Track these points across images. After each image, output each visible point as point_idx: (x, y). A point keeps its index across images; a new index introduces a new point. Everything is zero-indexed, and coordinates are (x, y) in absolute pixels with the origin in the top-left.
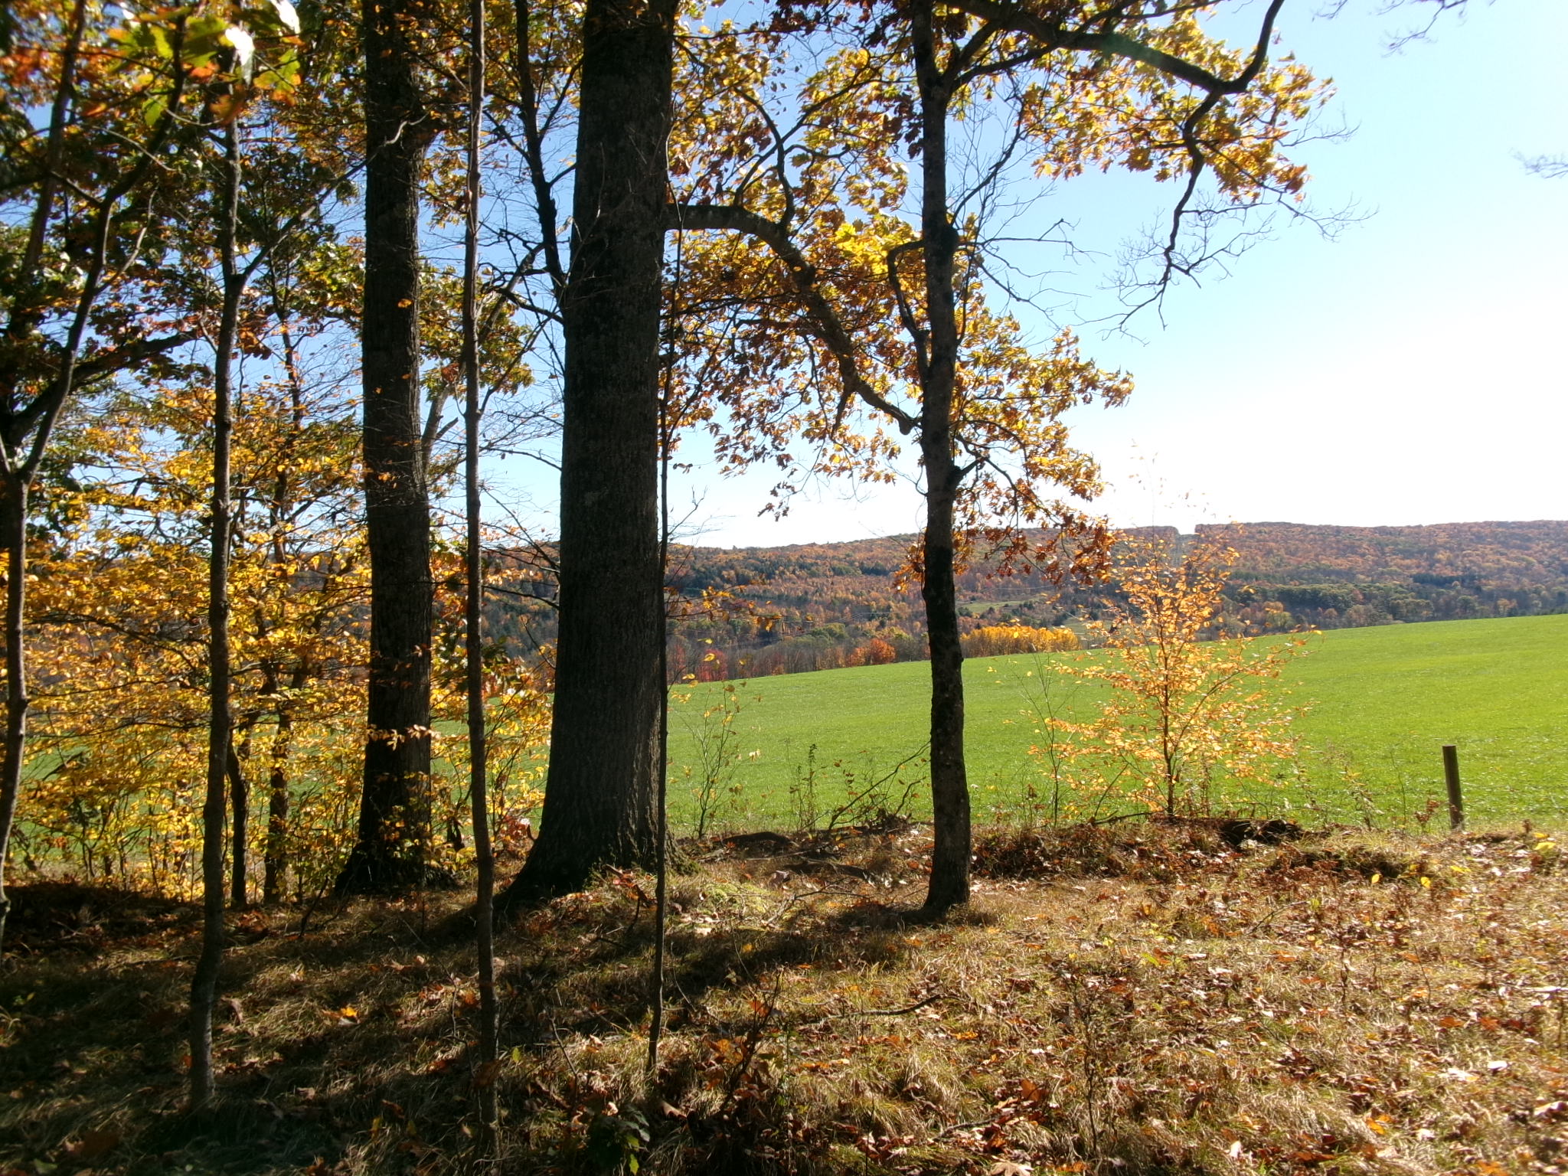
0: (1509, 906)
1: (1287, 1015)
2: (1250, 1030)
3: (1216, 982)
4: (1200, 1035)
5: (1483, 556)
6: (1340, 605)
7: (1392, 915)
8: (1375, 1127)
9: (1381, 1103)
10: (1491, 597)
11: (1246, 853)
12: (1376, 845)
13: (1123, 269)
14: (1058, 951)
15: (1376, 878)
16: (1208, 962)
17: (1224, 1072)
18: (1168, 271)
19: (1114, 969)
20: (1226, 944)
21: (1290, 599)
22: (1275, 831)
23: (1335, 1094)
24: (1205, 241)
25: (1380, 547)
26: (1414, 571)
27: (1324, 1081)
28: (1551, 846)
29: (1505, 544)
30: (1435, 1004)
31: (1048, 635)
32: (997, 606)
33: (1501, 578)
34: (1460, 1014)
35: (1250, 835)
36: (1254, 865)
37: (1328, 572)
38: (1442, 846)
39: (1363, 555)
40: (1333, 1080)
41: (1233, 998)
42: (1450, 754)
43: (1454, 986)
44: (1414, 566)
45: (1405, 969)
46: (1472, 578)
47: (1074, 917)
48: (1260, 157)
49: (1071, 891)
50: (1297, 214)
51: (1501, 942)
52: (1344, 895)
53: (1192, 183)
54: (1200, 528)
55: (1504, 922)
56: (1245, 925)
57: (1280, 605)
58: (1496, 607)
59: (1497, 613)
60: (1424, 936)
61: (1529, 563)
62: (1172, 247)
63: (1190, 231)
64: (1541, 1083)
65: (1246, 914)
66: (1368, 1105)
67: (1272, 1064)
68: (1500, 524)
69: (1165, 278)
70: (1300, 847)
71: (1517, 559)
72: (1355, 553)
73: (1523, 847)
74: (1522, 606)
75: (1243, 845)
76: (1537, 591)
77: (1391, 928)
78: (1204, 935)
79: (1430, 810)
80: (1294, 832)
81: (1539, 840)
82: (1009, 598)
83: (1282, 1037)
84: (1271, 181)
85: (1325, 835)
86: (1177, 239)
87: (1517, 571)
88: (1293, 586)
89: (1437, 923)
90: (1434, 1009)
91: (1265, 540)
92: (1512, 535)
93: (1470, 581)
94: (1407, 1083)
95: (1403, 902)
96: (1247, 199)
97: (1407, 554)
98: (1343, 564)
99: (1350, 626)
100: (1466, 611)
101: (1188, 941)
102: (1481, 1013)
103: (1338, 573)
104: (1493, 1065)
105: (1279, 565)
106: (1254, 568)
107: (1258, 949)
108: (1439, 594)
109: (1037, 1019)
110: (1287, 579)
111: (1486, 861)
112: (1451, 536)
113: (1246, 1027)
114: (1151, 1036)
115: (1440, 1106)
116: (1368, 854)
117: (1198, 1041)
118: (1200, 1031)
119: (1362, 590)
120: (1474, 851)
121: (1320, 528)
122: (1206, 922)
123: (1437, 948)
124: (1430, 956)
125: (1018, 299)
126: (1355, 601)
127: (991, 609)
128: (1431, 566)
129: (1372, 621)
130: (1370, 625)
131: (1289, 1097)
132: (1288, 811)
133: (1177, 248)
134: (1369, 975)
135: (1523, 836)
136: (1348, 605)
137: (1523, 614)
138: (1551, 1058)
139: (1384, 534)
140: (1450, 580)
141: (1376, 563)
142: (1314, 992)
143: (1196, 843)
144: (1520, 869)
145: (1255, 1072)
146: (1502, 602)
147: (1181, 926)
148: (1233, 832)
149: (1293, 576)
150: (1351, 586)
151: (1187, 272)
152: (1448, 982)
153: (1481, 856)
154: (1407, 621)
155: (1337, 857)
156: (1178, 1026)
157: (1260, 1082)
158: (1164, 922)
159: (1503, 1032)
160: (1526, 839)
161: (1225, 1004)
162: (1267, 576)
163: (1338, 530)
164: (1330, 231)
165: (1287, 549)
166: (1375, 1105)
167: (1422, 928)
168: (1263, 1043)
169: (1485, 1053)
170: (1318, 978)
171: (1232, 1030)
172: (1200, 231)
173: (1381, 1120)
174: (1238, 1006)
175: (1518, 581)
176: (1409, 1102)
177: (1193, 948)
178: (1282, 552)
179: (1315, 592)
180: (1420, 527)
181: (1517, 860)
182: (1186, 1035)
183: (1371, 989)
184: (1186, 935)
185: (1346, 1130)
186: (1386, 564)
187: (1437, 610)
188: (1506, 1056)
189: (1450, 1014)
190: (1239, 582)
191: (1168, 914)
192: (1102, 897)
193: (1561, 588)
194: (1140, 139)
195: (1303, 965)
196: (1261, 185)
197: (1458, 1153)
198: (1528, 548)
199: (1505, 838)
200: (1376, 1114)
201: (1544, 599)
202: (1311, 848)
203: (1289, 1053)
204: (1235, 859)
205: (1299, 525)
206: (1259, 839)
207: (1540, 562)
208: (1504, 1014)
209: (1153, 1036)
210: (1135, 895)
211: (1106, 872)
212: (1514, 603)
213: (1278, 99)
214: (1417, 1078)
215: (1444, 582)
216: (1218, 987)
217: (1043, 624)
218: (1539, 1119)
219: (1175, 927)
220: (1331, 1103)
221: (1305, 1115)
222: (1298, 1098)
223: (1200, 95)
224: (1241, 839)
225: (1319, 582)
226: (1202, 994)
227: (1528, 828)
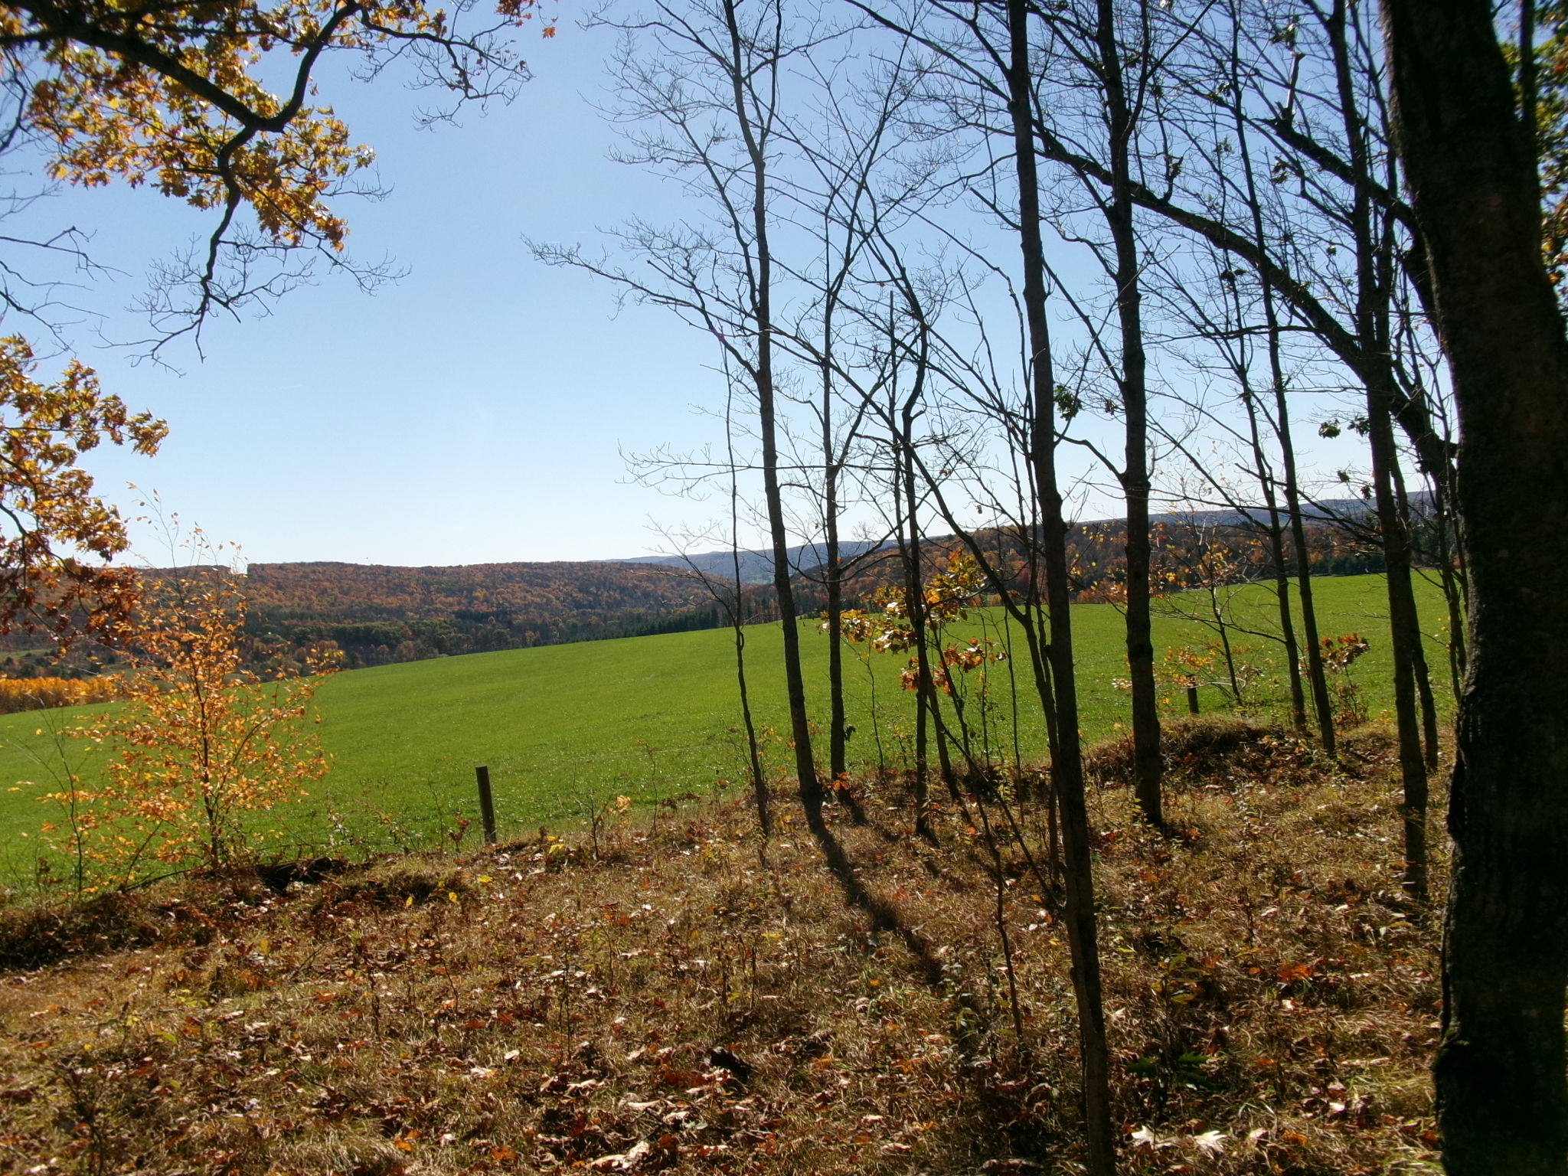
0: (528, 907)
1: (324, 1056)
2: (287, 1079)
3: (252, 1038)
4: (232, 1100)
5: (513, 593)
6: (391, 641)
7: (427, 935)
8: (403, 1145)
9: (410, 1121)
10: (520, 630)
11: (292, 896)
12: (416, 867)
13: (155, 294)
14: (71, 1045)
15: (409, 901)
16: (245, 1019)
17: (256, 1133)
18: (205, 301)
19: (137, 1051)
20: (264, 996)
21: (345, 638)
22: (319, 869)
23: (367, 1125)
24: (245, 275)
25: (426, 585)
26: (456, 608)
27: (358, 1114)
28: (561, 846)
29: (530, 583)
30: (462, 1011)
31: (82, 688)
32: (17, 656)
33: (527, 613)
34: (483, 1015)
35: (297, 878)
36: (300, 907)
37: (379, 611)
38: (474, 860)
39: (411, 594)
40: (366, 1111)
41: (271, 1050)
42: (482, 774)
43: (479, 990)
44: (455, 603)
45: (436, 983)
46: (505, 613)
47: (95, 1001)
48: (302, 201)
49: (96, 971)
50: (336, 262)
51: (519, 940)
52: (386, 922)
53: (229, 214)
54: (252, 568)
55: (523, 922)
56: (288, 971)
57: (334, 643)
58: (524, 638)
59: (525, 645)
60: (454, 949)
61: (549, 599)
62: (210, 276)
63: (229, 263)
64: (545, 1061)
65: (289, 959)
66: (399, 1125)
67: (307, 1109)
68: (525, 565)
69: (203, 309)
70: (341, 882)
71: (539, 596)
72: (405, 592)
73: (540, 851)
74: (544, 637)
75: (289, 889)
76: (556, 624)
77: (426, 947)
78: (242, 991)
79: (463, 829)
80: (339, 867)
81: (551, 843)
82: (33, 646)
83: (320, 1077)
84: (311, 227)
85: (367, 866)
86: (215, 269)
87: (539, 606)
88: (347, 625)
89: (467, 934)
90: (461, 1016)
91: (319, 580)
92: (536, 575)
93: (503, 615)
94: (434, 1094)
95: (436, 921)
96: (288, 241)
97: (450, 592)
98: (393, 602)
99: (401, 661)
100: (498, 643)
101: (226, 1001)
102: (500, 1010)
103: (389, 611)
104: (508, 1056)
105: (332, 605)
106: (309, 608)
107: (296, 995)
108: (477, 629)
109: (39, 1132)
110: (341, 618)
111: (510, 868)
112: (486, 576)
113: (283, 1078)
114: (178, 1114)
115: (461, 1107)
116: (409, 878)
117: (230, 1107)
118: (233, 1095)
119: (411, 627)
120: (502, 860)
121: (372, 567)
122: (246, 976)
123: (465, 957)
124: (460, 965)
125: (19, 309)
126: (405, 636)
127: (9, 661)
128: (470, 603)
129: (421, 655)
130: (419, 659)
131: (323, 1140)
132: (332, 847)
133: (215, 279)
134: (405, 996)
135: (540, 841)
136: (398, 641)
137: (545, 644)
138: (555, 1037)
139: (430, 573)
140: (486, 615)
141: (424, 601)
142: (351, 1025)
143: (241, 895)
144: (537, 871)
145: (288, 1124)
146: (529, 634)
147: (219, 986)
148: (278, 877)
149: (349, 614)
150: (401, 623)
151: (226, 305)
152: (475, 987)
153: (506, 864)
154: (451, 654)
155: (380, 885)
156: (208, 1096)
157: (294, 1133)
158: (199, 985)
159: (518, 1023)
160: (542, 843)
161: (261, 1060)
162: (321, 615)
163: (388, 570)
164: (368, 284)
165: (341, 588)
166: (406, 1123)
167: (453, 941)
168: (300, 1090)
169: (502, 1046)
170: (356, 1010)
171: (268, 1085)
172: (239, 265)
173: (410, 1137)
174: (275, 1058)
175: (541, 615)
176: (436, 1113)
177: (231, 1008)
178: (336, 592)
179: (368, 630)
180: (460, 567)
181: (535, 864)
182: (217, 1103)
183: (406, 1009)
184: (224, 995)
185: (376, 1158)
186: (432, 602)
187: (476, 643)
188: (520, 1045)
189: (472, 1018)
190: (295, 622)
191: (205, 976)
192: (133, 970)
193: (573, 620)
194: (172, 159)
195: (341, 1000)
196: (301, 228)
197: (476, 1148)
198: (548, 586)
199: (526, 845)
200: (406, 1132)
201: (560, 630)
202: (355, 881)
203: (324, 1094)
204: (280, 903)
205: (351, 565)
206: (305, 880)
207: (558, 598)
208: (520, 1007)
209: (181, 1115)
210: (169, 962)
211: (137, 942)
212: (538, 634)
213: (318, 148)
214: (443, 1086)
215: (482, 617)
216: (255, 1042)
217: (76, 674)
218: (545, 1094)
219: (212, 988)
220: (363, 1134)
221: (337, 1154)
222: (331, 1140)
223: (236, 127)
224: (287, 882)
225: (371, 620)
226: (237, 1055)
227: (543, 833)
